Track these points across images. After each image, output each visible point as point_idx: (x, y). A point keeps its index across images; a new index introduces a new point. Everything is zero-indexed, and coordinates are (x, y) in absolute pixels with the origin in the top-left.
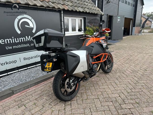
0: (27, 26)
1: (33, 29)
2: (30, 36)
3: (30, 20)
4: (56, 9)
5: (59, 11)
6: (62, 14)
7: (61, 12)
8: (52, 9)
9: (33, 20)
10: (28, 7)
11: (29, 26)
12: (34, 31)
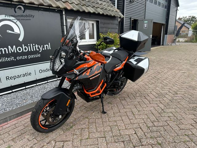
0: (10, 32)
2: (14, 46)
3: (15, 23)
4: (54, 7)
5: (59, 11)
6: (64, 15)
7: (63, 13)
8: (47, 8)
10: (11, 4)
11: (14, 31)
12: (21, 39)
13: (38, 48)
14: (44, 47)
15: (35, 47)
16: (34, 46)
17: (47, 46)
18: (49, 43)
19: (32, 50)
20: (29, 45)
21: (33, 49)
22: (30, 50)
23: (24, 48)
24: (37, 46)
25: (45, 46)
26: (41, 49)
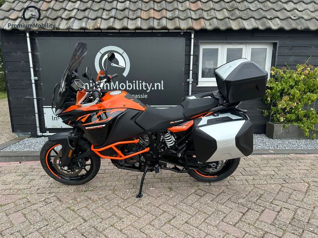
0: (114, 65)
1: (123, 69)
2: (117, 82)
3: (121, 55)
5: (187, 34)
6: (193, 40)
7: (191, 36)
9: (125, 55)
11: (118, 64)
12: (125, 74)
13: (146, 86)
14: (153, 86)
15: (142, 85)
16: (140, 84)
17: (158, 86)
18: (162, 81)
19: (138, 89)
20: (134, 82)
21: (139, 87)
22: (134, 89)
23: (128, 84)
24: (144, 84)
25: (156, 84)
26: (149, 89)
